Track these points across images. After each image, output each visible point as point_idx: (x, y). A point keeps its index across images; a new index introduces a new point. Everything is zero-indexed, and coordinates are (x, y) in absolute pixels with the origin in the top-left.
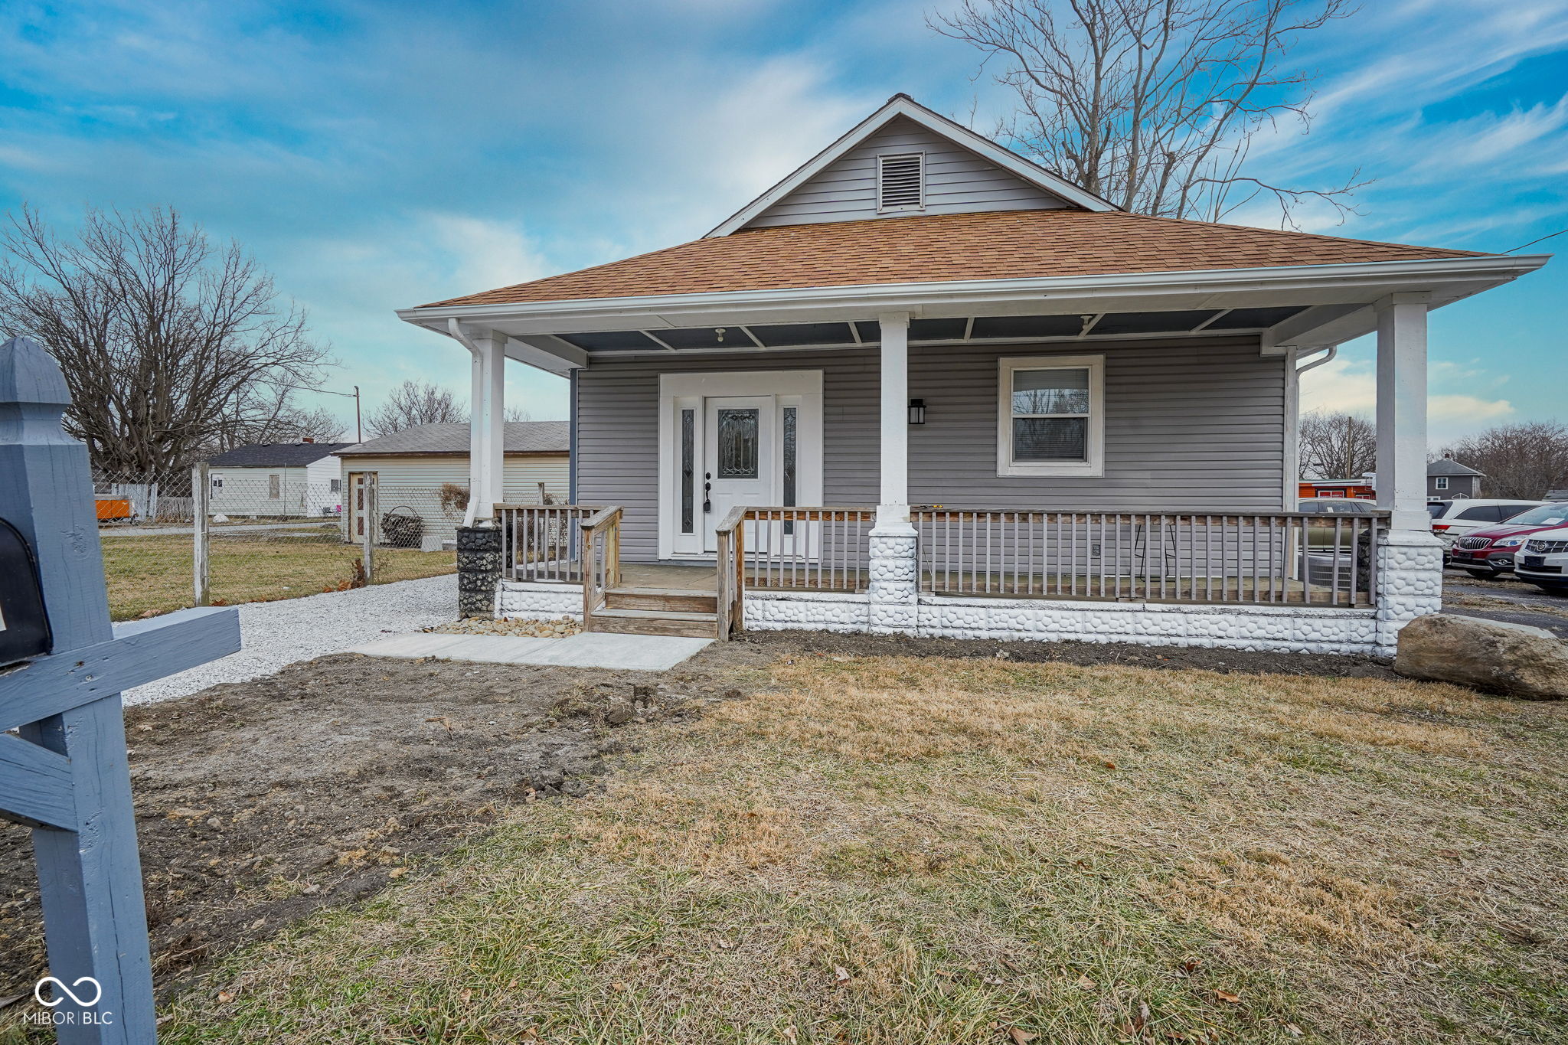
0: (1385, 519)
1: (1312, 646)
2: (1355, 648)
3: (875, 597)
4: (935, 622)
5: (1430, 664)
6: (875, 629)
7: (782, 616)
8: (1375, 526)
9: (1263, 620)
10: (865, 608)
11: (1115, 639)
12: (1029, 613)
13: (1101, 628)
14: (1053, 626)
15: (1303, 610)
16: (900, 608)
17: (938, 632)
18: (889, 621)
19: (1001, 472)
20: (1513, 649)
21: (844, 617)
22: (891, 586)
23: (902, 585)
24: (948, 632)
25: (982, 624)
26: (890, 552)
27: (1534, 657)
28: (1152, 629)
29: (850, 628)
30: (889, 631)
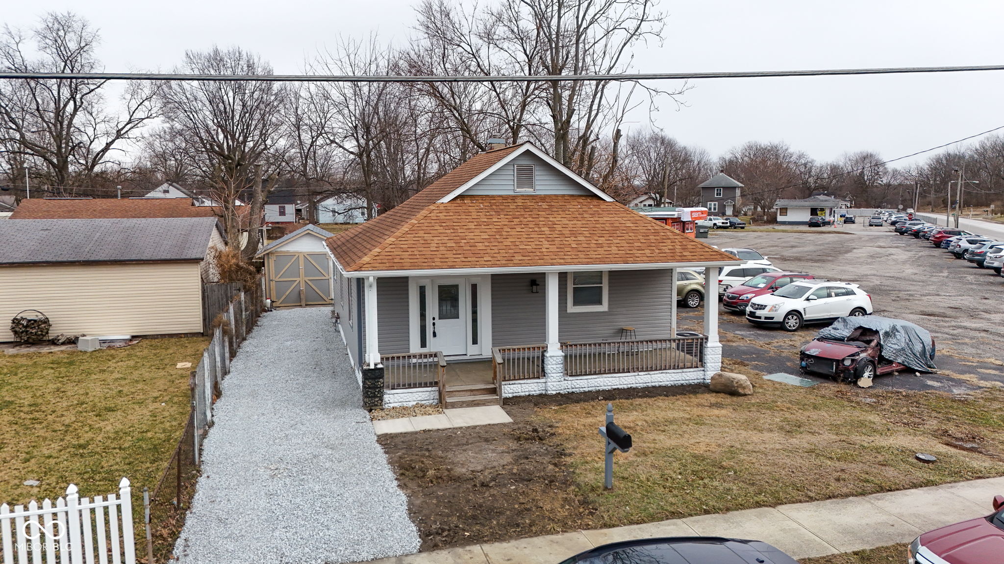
0: (707, 339)
1: (687, 382)
2: (699, 381)
3: (549, 380)
4: (569, 387)
5: (719, 387)
6: (549, 392)
7: (512, 391)
8: (704, 341)
9: (673, 375)
10: (544, 384)
11: (629, 386)
12: (601, 379)
13: (625, 383)
14: (609, 384)
15: (685, 370)
16: (558, 383)
17: (570, 391)
18: (554, 388)
19: (569, 311)
20: (737, 383)
21: (536, 389)
22: (555, 375)
23: (559, 375)
24: (574, 390)
25: (586, 386)
26: (554, 362)
27: (741, 385)
28: (641, 381)
29: (538, 392)
30: (554, 393)
